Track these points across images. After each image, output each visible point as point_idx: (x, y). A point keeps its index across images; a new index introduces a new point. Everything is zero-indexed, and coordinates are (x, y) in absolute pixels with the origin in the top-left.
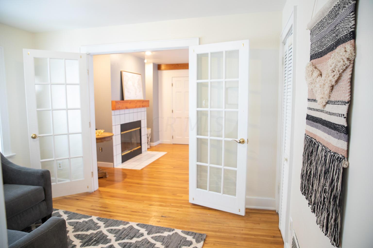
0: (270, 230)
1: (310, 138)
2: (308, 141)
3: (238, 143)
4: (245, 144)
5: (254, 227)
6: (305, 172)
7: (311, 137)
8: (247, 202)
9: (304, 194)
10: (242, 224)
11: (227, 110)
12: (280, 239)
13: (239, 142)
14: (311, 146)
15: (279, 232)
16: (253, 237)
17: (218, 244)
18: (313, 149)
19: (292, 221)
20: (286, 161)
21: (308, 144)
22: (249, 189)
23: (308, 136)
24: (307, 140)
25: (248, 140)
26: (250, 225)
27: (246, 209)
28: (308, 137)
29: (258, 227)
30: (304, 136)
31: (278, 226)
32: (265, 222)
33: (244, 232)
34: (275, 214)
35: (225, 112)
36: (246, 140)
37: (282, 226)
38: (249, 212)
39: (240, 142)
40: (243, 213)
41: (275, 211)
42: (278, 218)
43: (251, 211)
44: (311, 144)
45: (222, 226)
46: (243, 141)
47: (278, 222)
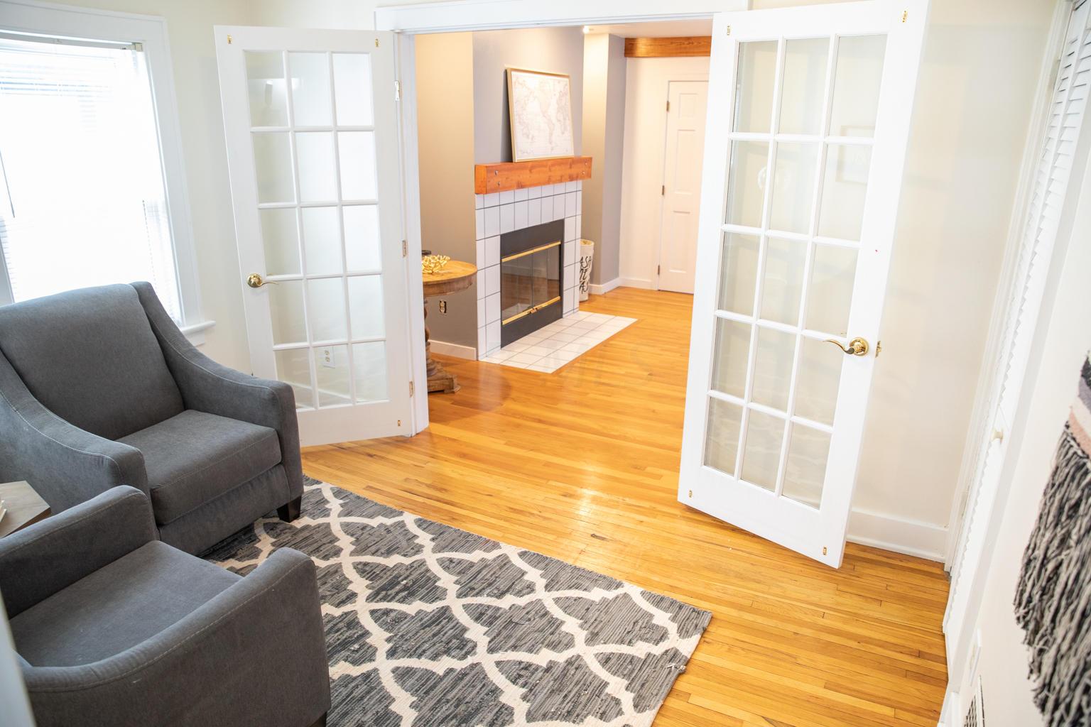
0: (911, 628)
1: (1080, 453)
2: (1069, 460)
3: (845, 353)
4: (869, 358)
5: (861, 612)
6: (1039, 553)
7: (1083, 452)
8: (854, 523)
9: (1024, 621)
10: (825, 594)
11: (821, 240)
12: (938, 667)
13: (847, 349)
14: (1079, 484)
15: (937, 640)
16: (854, 644)
17: (743, 649)
18: (1080, 500)
19: (979, 645)
20: (998, 439)
21: (1067, 470)
22: (865, 488)
23: (1074, 439)
24: (1067, 453)
25: (880, 346)
26: (851, 602)
27: (848, 544)
28: (1072, 443)
29: (873, 610)
30: (1063, 428)
31: (942, 620)
32: (902, 599)
33: (827, 622)
34: (940, 574)
35: (815, 245)
36: (872, 347)
37: (953, 624)
38: (857, 556)
39: (851, 351)
40: (834, 559)
41: (941, 565)
42: (948, 592)
43: (862, 555)
44: (1078, 476)
45: (763, 592)
46: (862, 345)
47: (942, 607)
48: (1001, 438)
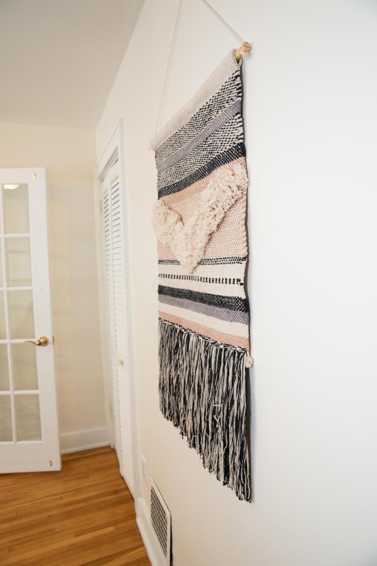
0: (108, 482)
1: (170, 324)
2: (167, 330)
3: (37, 346)
4: (50, 346)
5: (81, 486)
6: (167, 381)
7: (172, 323)
8: (63, 443)
9: (170, 417)
10: (58, 487)
11: (10, 289)
12: (126, 493)
13: (38, 343)
14: (175, 336)
15: (121, 481)
16: (82, 505)
17: (19, 544)
18: (178, 343)
19: (145, 461)
20: (121, 365)
21: (167, 335)
22: (64, 422)
23: (166, 321)
24: (165, 328)
25: (54, 338)
26: (73, 484)
27: (63, 456)
28: (165, 322)
29: (86, 482)
30: (158, 321)
31: (119, 471)
32: (98, 470)
33: (64, 501)
34: (110, 452)
35: (8, 292)
36: (50, 339)
37: (127, 470)
38: (68, 460)
39: (40, 344)
40: (57, 466)
41: (109, 447)
42: (117, 457)
43: (70, 458)
44: (173, 334)
45: (22, 504)
46: (45, 340)
47: (117, 465)
48: (122, 363)
